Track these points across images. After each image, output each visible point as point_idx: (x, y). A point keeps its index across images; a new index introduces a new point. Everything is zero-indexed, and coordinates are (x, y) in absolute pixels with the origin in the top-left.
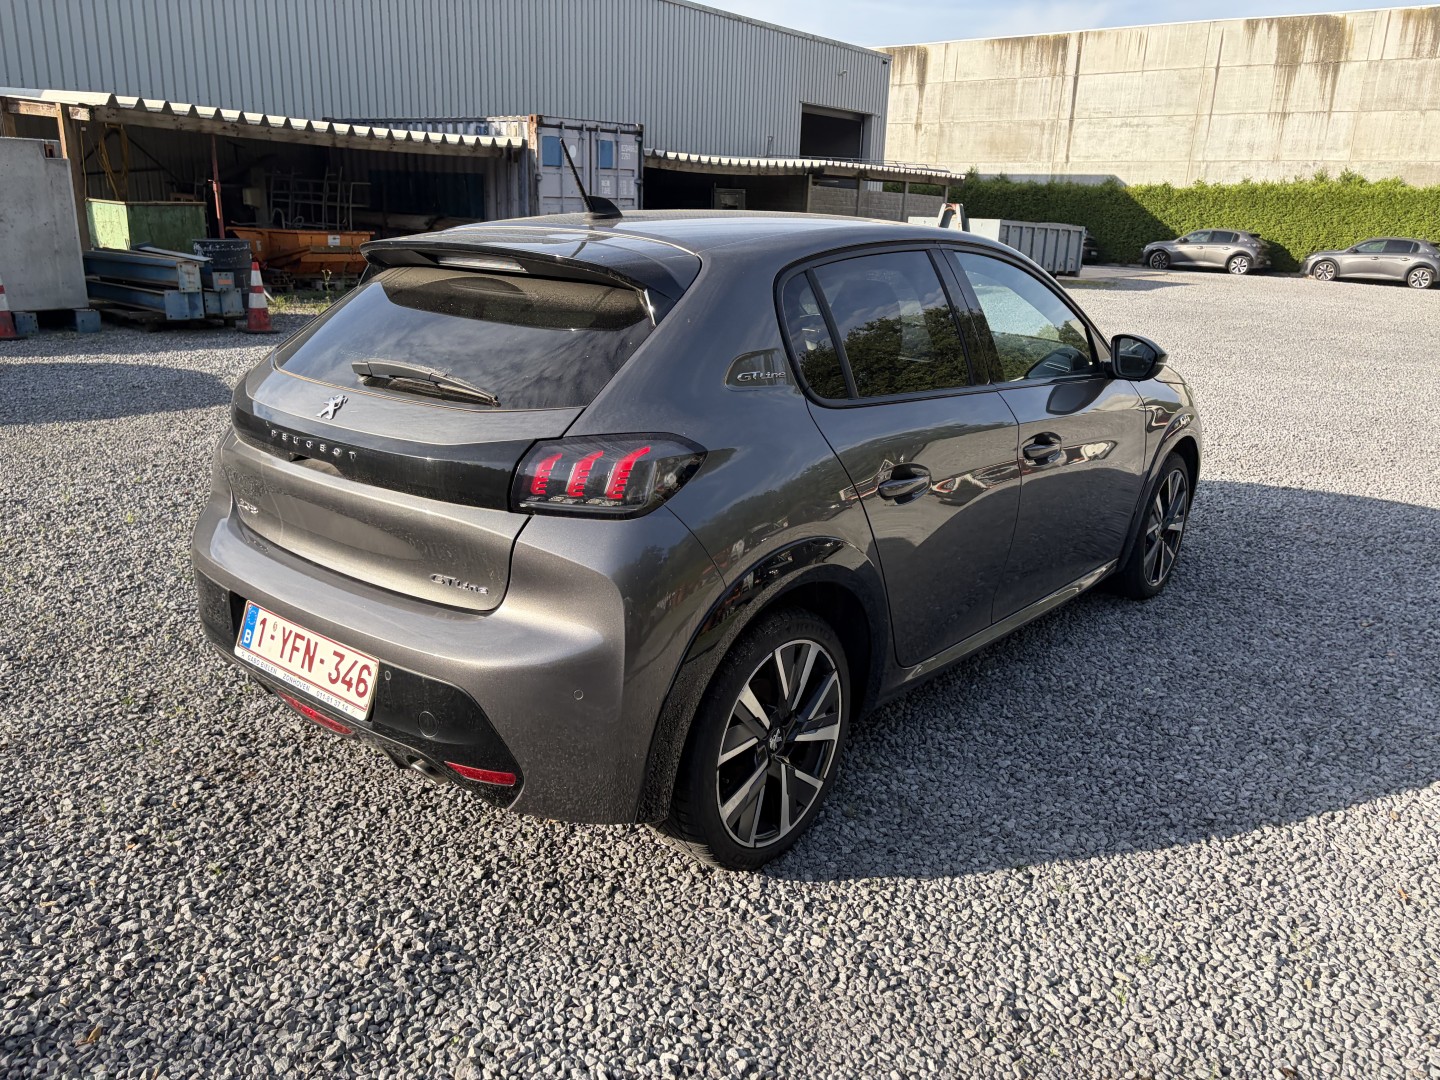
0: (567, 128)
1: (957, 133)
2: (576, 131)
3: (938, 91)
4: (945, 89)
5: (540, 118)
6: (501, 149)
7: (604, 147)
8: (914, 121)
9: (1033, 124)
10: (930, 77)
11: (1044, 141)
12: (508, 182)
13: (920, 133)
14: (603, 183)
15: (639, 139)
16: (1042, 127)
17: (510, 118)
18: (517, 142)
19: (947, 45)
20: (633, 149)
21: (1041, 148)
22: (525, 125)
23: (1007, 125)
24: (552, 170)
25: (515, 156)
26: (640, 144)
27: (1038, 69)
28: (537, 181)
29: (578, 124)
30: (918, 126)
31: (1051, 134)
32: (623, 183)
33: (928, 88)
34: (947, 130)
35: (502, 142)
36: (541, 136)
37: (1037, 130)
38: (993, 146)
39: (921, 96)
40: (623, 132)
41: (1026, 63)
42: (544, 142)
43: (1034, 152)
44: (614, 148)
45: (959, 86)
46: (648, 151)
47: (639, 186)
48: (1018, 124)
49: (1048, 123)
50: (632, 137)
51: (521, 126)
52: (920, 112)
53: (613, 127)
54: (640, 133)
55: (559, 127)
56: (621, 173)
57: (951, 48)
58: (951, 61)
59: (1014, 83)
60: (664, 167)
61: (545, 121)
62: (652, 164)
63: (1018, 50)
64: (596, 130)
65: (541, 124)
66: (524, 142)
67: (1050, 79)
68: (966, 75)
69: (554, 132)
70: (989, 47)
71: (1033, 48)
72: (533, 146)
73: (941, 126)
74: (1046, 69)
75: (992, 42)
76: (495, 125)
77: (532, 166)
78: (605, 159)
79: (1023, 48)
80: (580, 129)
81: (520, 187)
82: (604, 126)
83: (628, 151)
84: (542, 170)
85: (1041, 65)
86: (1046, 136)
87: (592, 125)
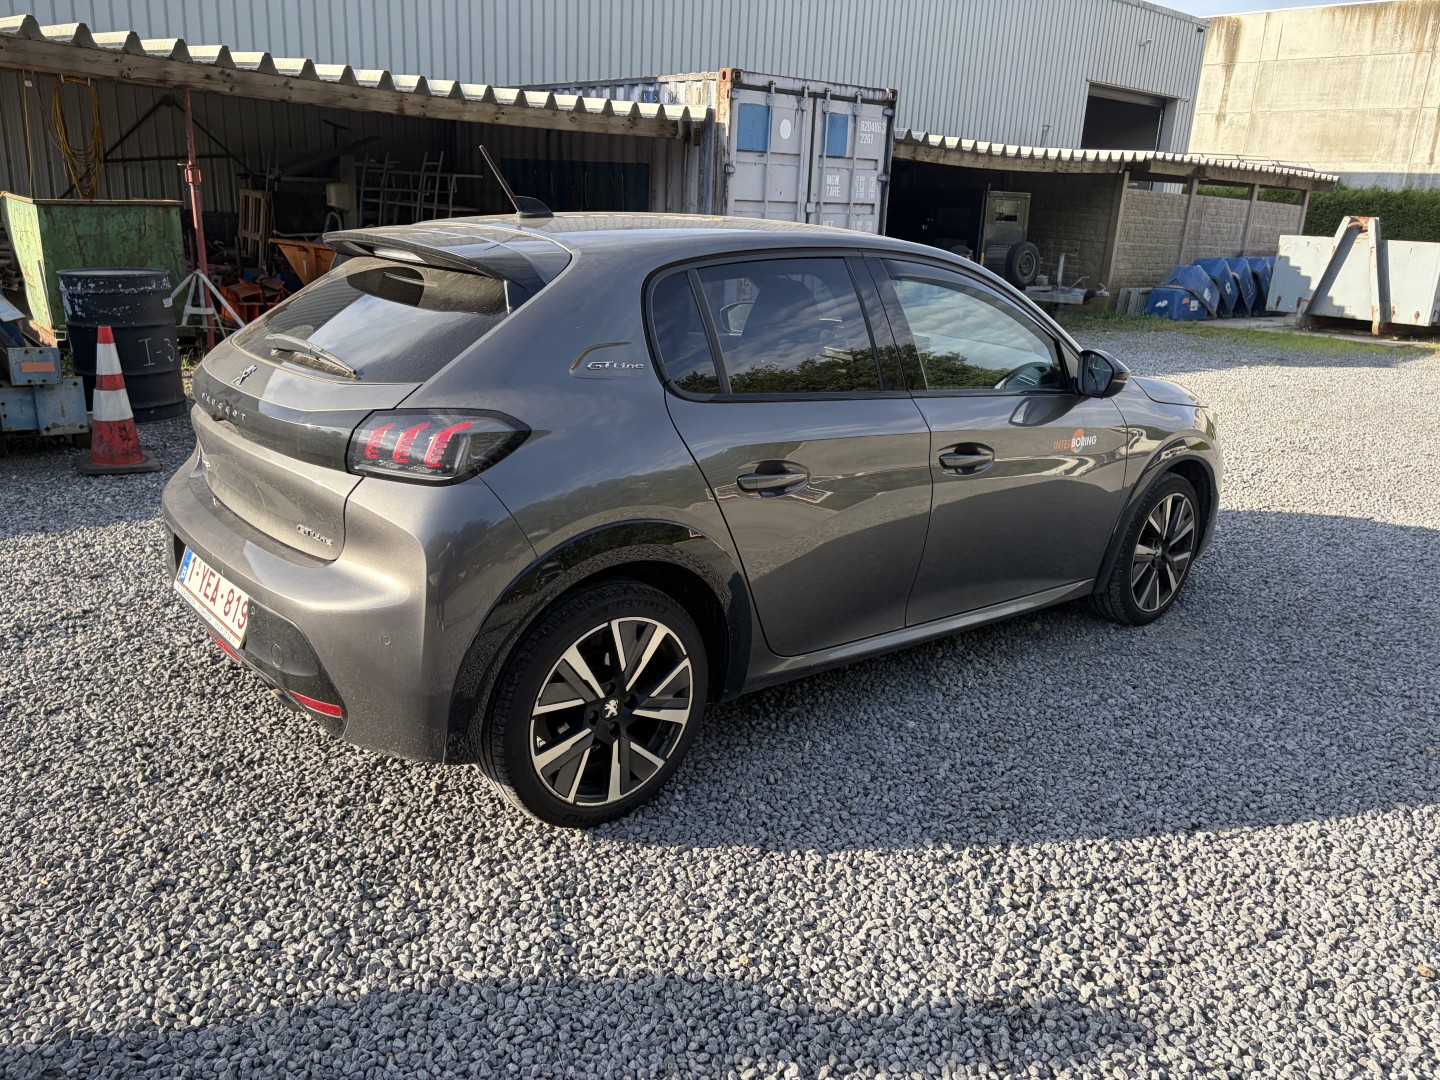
0: (778, 91)
1: (1274, 125)
2: (793, 98)
3: (1252, 71)
4: (1263, 69)
5: (737, 73)
6: (675, 123)
7: (834, 122)
8: (1216, 111)
9: (1384, 114)
10: (1242, 56)
11: (1400, 136)
12: (684, 176)
13: (1223, 125)
14: (829, 180)
15: (889, 112)
16: (1398, 118)
17: (692, 76)
18: (698, 114)
19: (1268, 15)
20: (880, 127)
21: (1394, 144)
22: (713, 85)
23: (1346, 116)
24: (752, 157)
25: (696, 134)
26: (890, 119)
27: (1397, 43)
28: (727, 175)
29: (797, 86)
30: (1220, 117)
31: (1410, 127)
32: (860, 180)
33: (1238, 68)
34: (1261, 122)
35: (674, 112)
36: (736, 104)
37: (1390, 122)
38: (1325, 141)
39: (1228, 79)
40: (864, 101)
41: (1379, 35)
42: (743, 112)
43: (1383, 150)
44: (850, 125)
45: (1283, 65)
46: (900, 131)
47: (884, 185)
48: (1363, 113)
49: (1405, 112)
50: (879, 109)
51: (707, 87)
52: (1224, 99)
53: (850, 92)
54: (891, 104)
55: (767, 89)
56: (858, 165)
57: (1275, 21)
58: (1273, 34)
59: (1360, 61)
60: (923, 157)
61: (745, 79)
62: (904, 154)
63: (1369, 20)
64: (823, 96)
65: (737, 82)
66: (710, 113)
67: (1413, 56)
68: (1292, 51)
69: (758, 98)
70: (1327, 17)
71: (1391, 16)
72: (723, 118)
73: (1253, 117)
74: (1408, 43)
75: (1333, 11)
76: (671, 87)
77: (720, 151)
78: (833, 142)
79: (1377, 16)
80: (799, 94)
81: (701, 185)
82: (837, 91)
83: (871, 130)
84: (734, 156)
85: (1402, 38)
86: (1402, 129)
87: (819, 88)
